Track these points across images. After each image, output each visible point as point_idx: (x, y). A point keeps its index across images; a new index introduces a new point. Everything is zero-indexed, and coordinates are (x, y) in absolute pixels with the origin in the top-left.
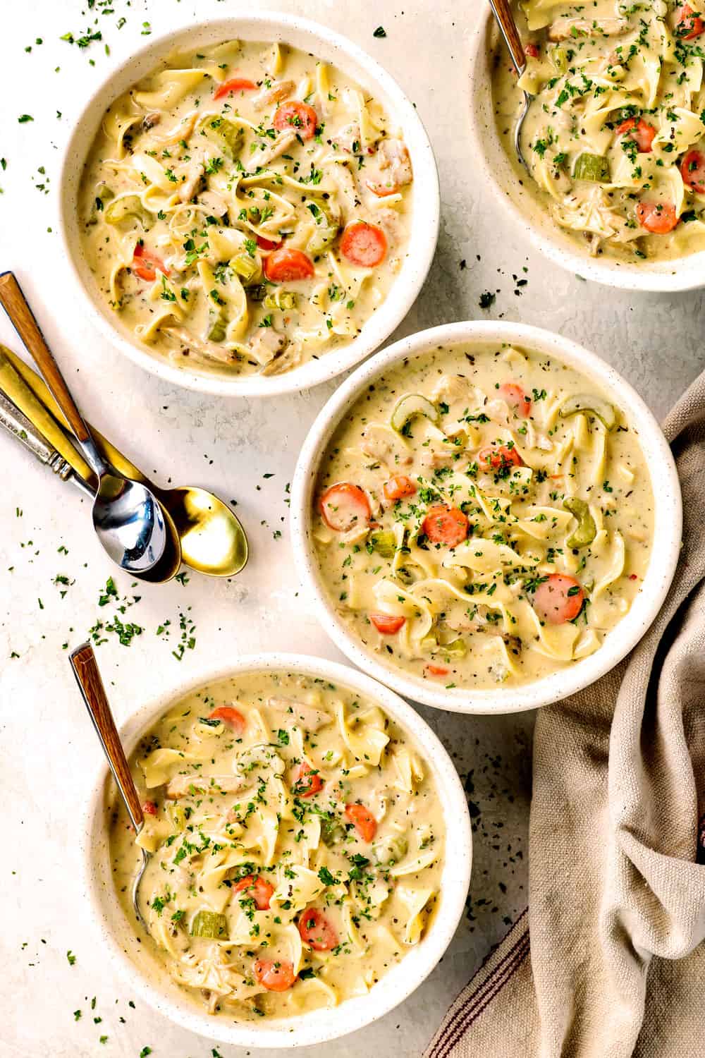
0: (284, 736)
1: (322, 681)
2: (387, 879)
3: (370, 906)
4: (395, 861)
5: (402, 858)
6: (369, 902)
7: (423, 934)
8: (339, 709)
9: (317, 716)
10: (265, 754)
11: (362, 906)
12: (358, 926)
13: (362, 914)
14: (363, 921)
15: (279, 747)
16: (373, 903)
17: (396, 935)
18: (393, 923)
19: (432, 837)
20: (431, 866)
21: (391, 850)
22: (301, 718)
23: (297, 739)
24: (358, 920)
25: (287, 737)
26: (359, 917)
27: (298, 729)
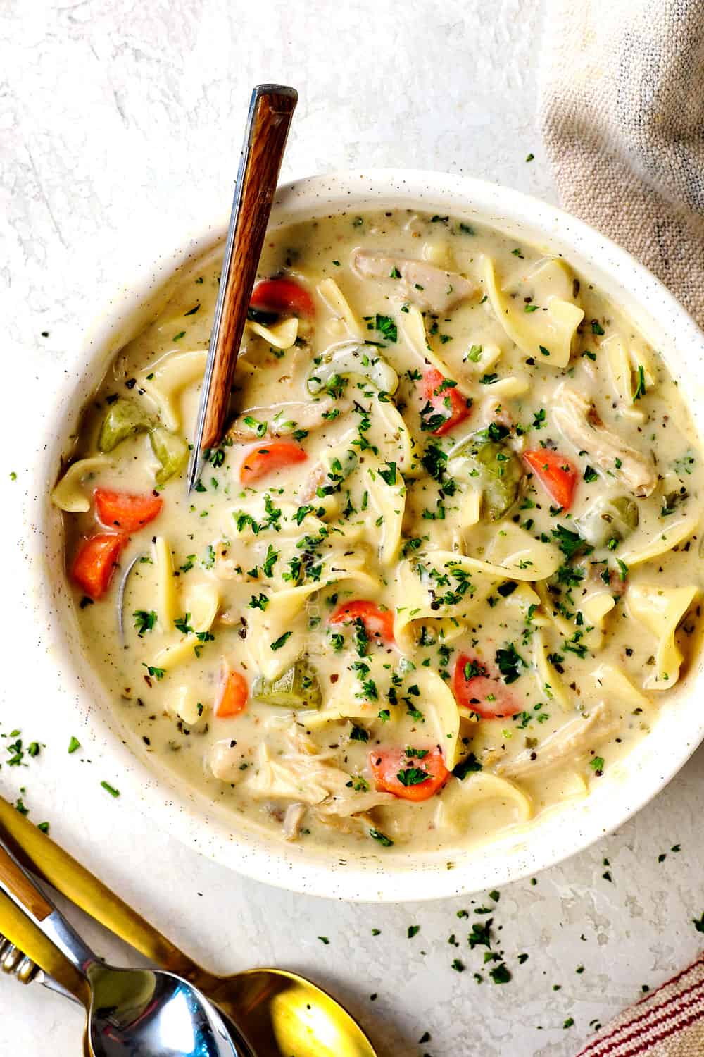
0: (387, 325)
1: (447, 219)
2: (608, 577)
3: (583, 628)
4: (616, 540)
5: (629, 533)
6: (580, 622)
7: (684, 671)
8: (484, 270)
9: (447, 281)
10: (360, 359)
11: (565, 629)
12: (560, 670)
13: (567, 648)
14: (570, 660)
15: (384, 347)
16: (588, 621)
17: (635, 678)
18: (626, 657)
19: (683, 490)
20: (687, 547)
21: (608, 518)
22: (417, 286)
23: (412, 328)
24: (561, 659)
25: (393, 327)
26: (561, 653)
27: (412, 310)
